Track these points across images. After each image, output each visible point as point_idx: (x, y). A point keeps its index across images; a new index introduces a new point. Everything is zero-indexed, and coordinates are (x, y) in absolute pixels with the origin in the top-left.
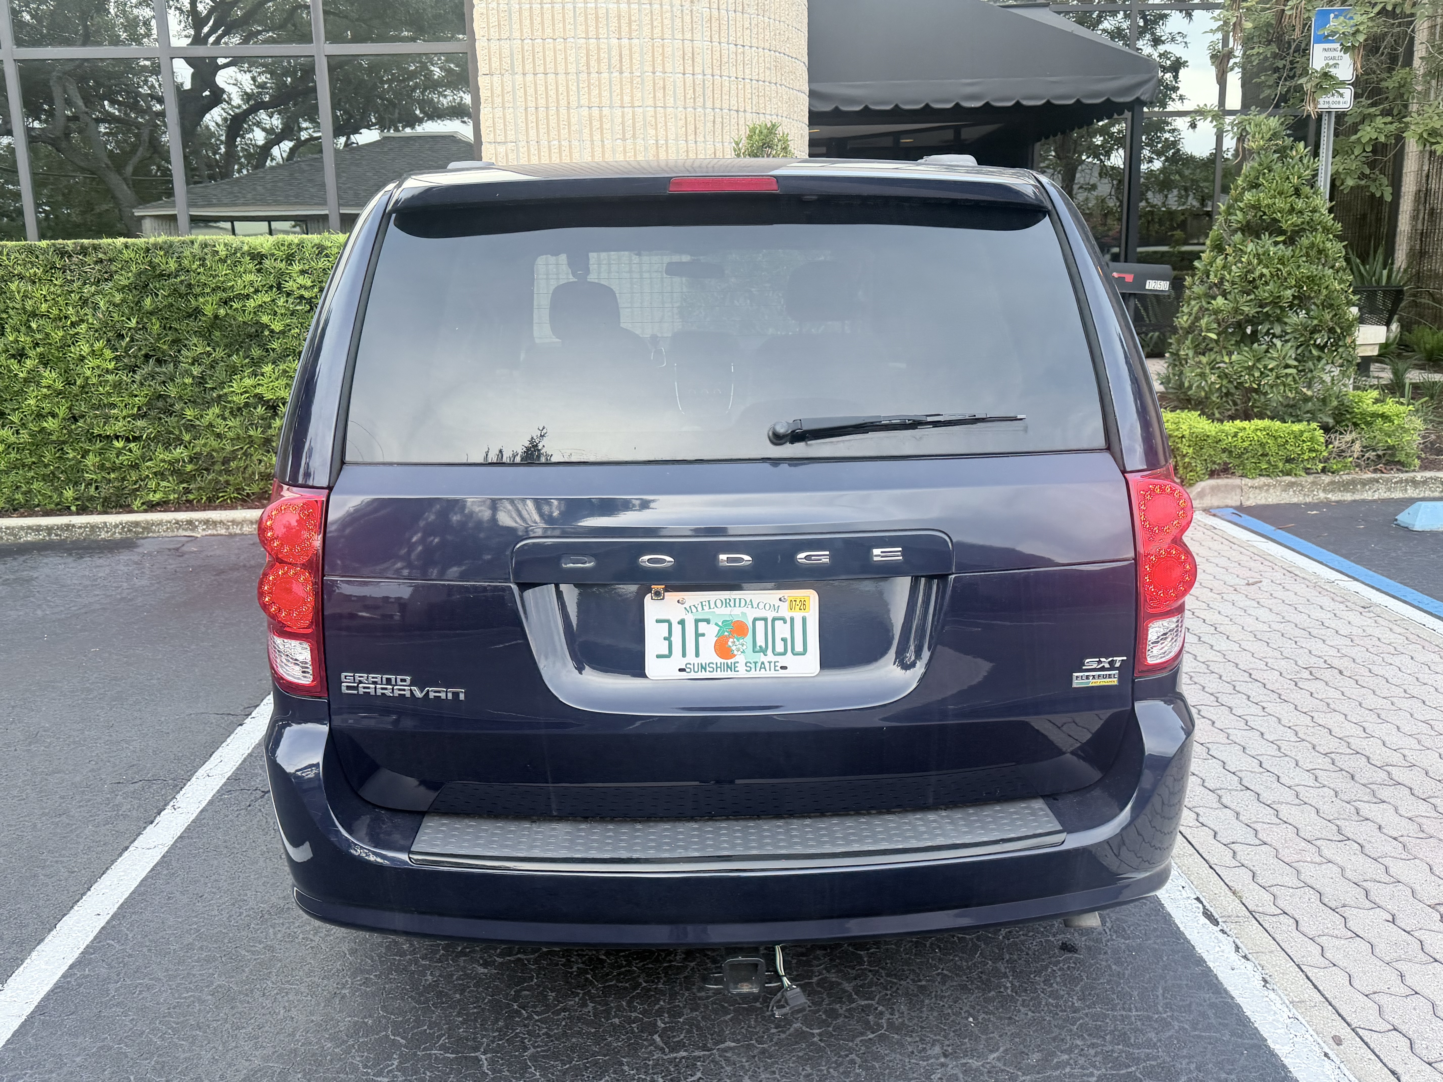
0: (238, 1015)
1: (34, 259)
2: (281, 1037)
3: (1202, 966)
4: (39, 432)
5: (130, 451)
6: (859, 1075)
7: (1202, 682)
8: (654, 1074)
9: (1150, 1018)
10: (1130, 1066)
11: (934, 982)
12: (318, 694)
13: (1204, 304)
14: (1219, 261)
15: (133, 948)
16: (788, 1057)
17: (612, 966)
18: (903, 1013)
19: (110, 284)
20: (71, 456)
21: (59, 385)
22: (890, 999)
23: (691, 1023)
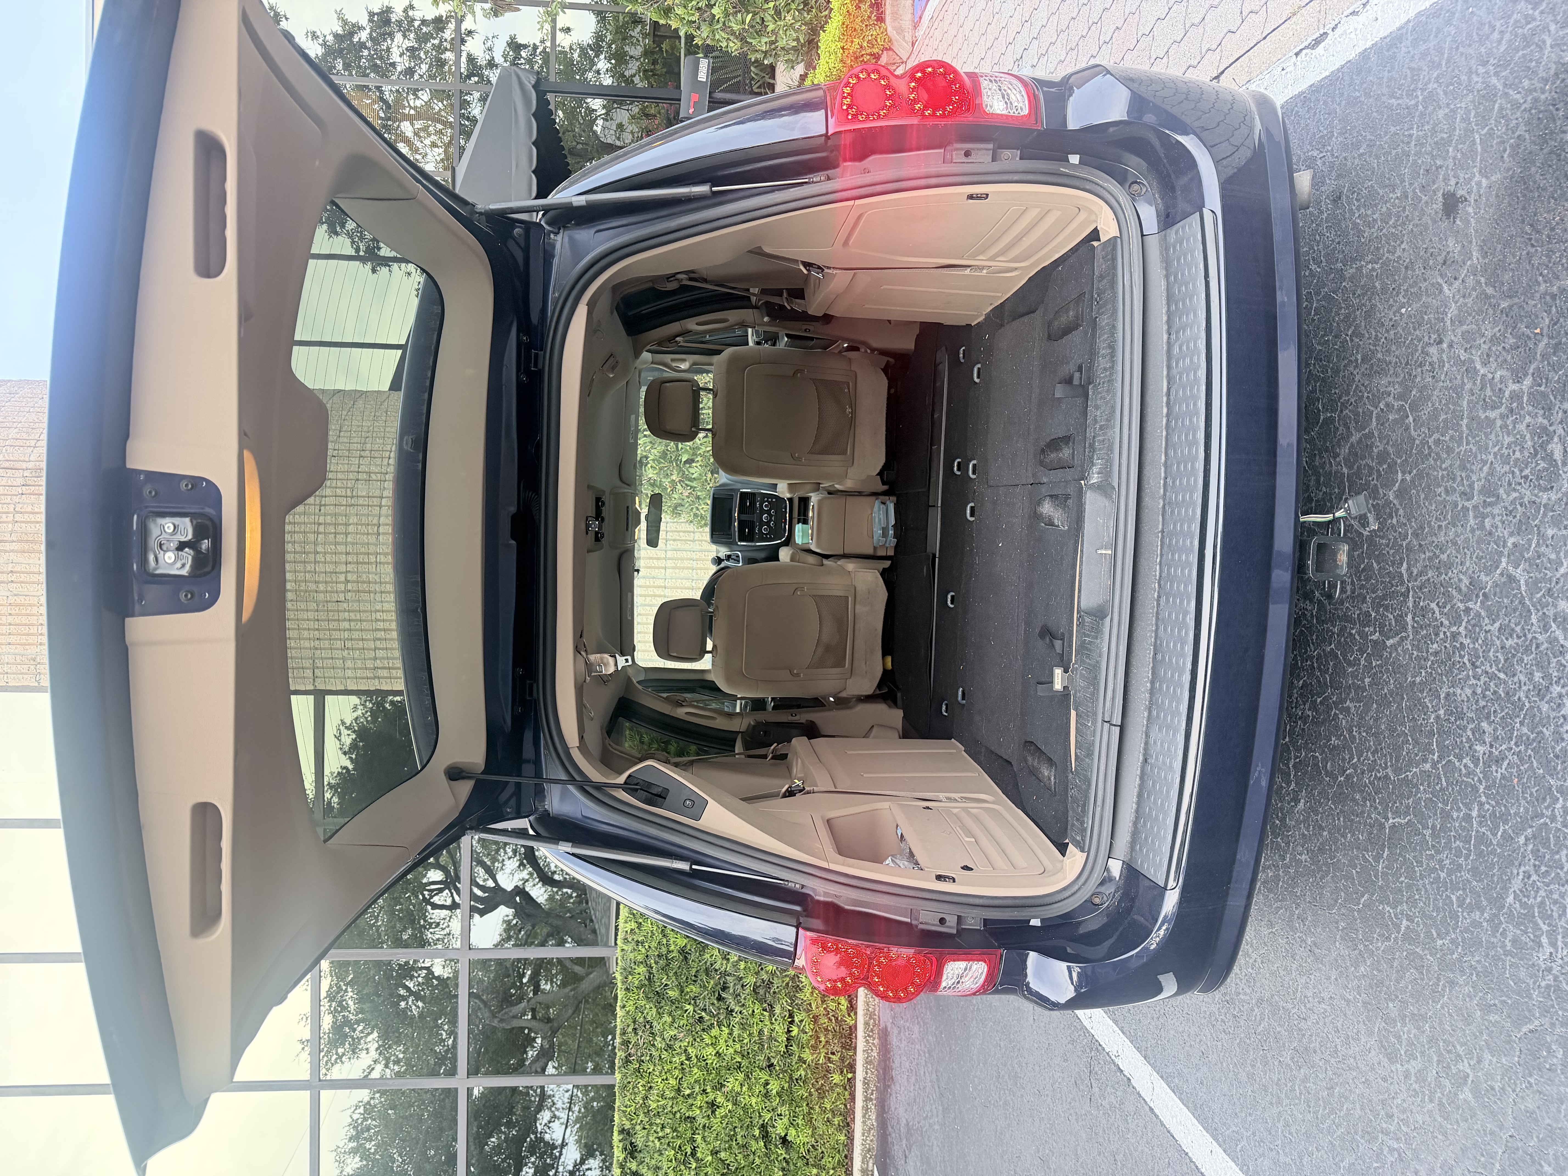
0: (1323, 1049)
1: (631, 1086)
2: (1349, 1013)
3: (1369, 53)
4: (780, 1097)
5: (801, 1021)
6: (1452, 437)
7: (1077, 38)
8: (1427, 652)
9: (1422, 115)
10: (1474, 140)
11: (1359, 345)
12: (999, 956)
13: (718, 26)
14: (680, 11)
15: (1247, 1130)
16: (1425, 510)
17: (1311, 675)
18: (1389, 383)
19: (655, 1024)
20: (803, 1073)
21: (740, 1077)
22: (1373, 395)
23: (1378, 604)
